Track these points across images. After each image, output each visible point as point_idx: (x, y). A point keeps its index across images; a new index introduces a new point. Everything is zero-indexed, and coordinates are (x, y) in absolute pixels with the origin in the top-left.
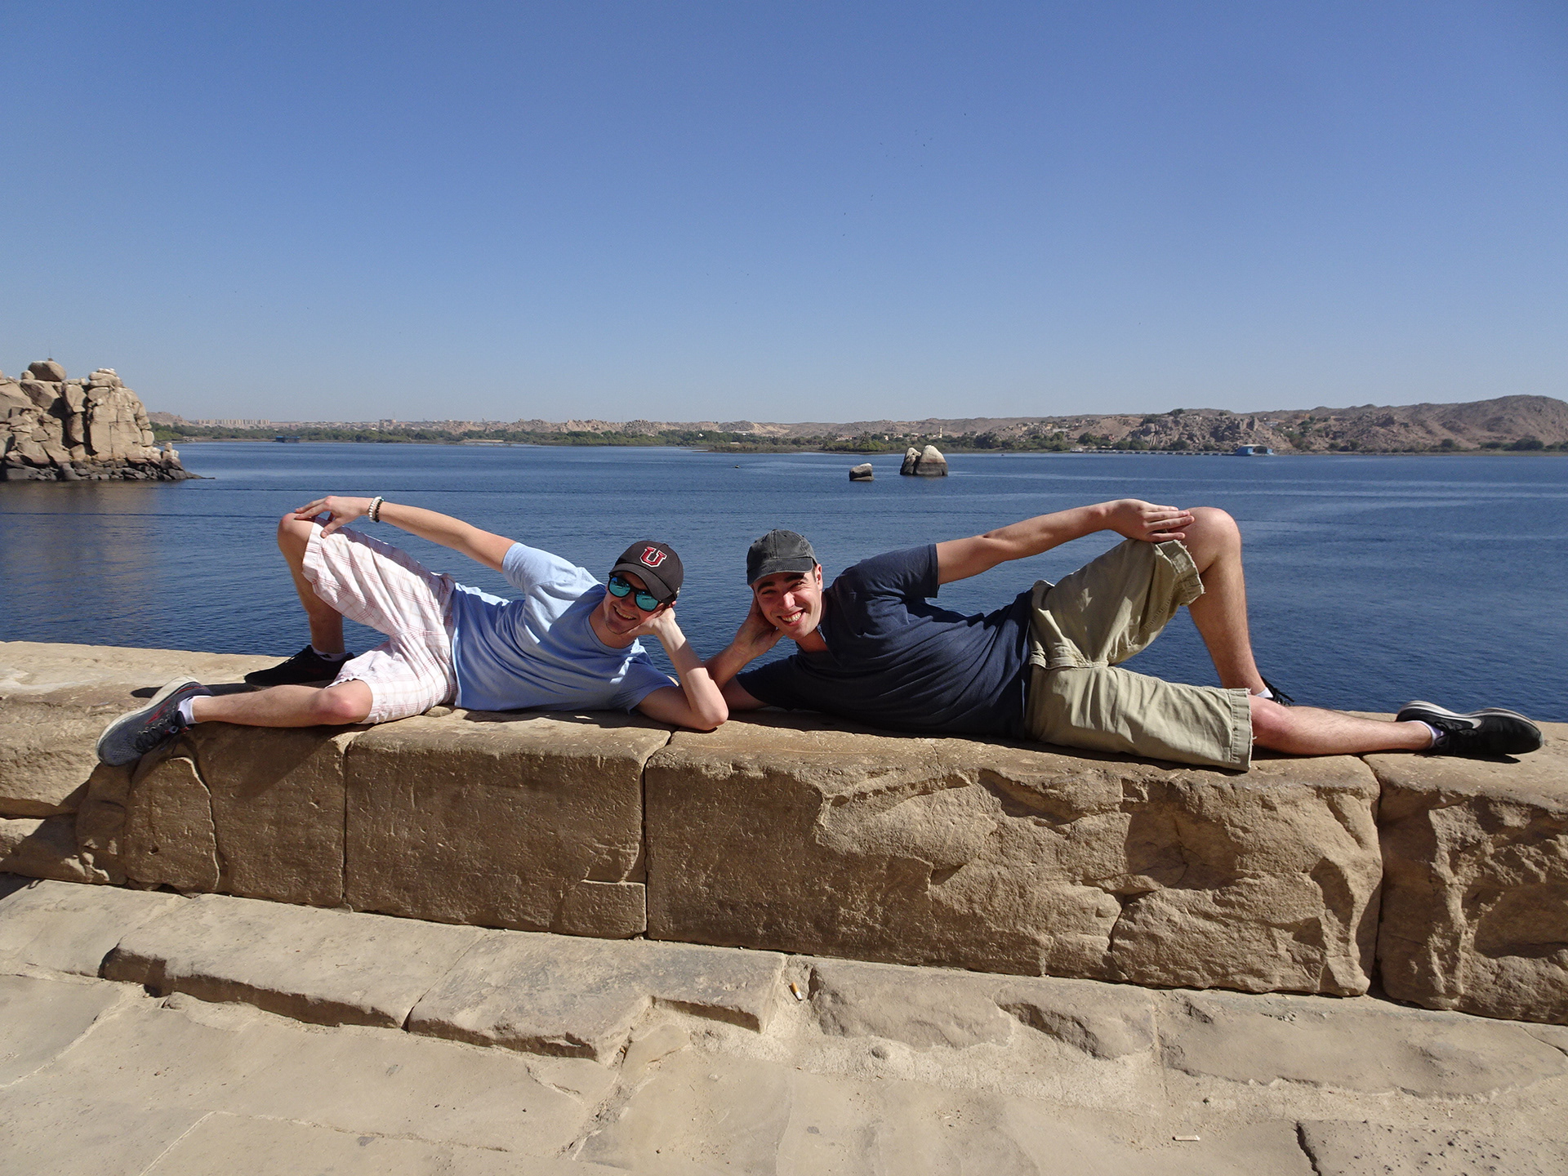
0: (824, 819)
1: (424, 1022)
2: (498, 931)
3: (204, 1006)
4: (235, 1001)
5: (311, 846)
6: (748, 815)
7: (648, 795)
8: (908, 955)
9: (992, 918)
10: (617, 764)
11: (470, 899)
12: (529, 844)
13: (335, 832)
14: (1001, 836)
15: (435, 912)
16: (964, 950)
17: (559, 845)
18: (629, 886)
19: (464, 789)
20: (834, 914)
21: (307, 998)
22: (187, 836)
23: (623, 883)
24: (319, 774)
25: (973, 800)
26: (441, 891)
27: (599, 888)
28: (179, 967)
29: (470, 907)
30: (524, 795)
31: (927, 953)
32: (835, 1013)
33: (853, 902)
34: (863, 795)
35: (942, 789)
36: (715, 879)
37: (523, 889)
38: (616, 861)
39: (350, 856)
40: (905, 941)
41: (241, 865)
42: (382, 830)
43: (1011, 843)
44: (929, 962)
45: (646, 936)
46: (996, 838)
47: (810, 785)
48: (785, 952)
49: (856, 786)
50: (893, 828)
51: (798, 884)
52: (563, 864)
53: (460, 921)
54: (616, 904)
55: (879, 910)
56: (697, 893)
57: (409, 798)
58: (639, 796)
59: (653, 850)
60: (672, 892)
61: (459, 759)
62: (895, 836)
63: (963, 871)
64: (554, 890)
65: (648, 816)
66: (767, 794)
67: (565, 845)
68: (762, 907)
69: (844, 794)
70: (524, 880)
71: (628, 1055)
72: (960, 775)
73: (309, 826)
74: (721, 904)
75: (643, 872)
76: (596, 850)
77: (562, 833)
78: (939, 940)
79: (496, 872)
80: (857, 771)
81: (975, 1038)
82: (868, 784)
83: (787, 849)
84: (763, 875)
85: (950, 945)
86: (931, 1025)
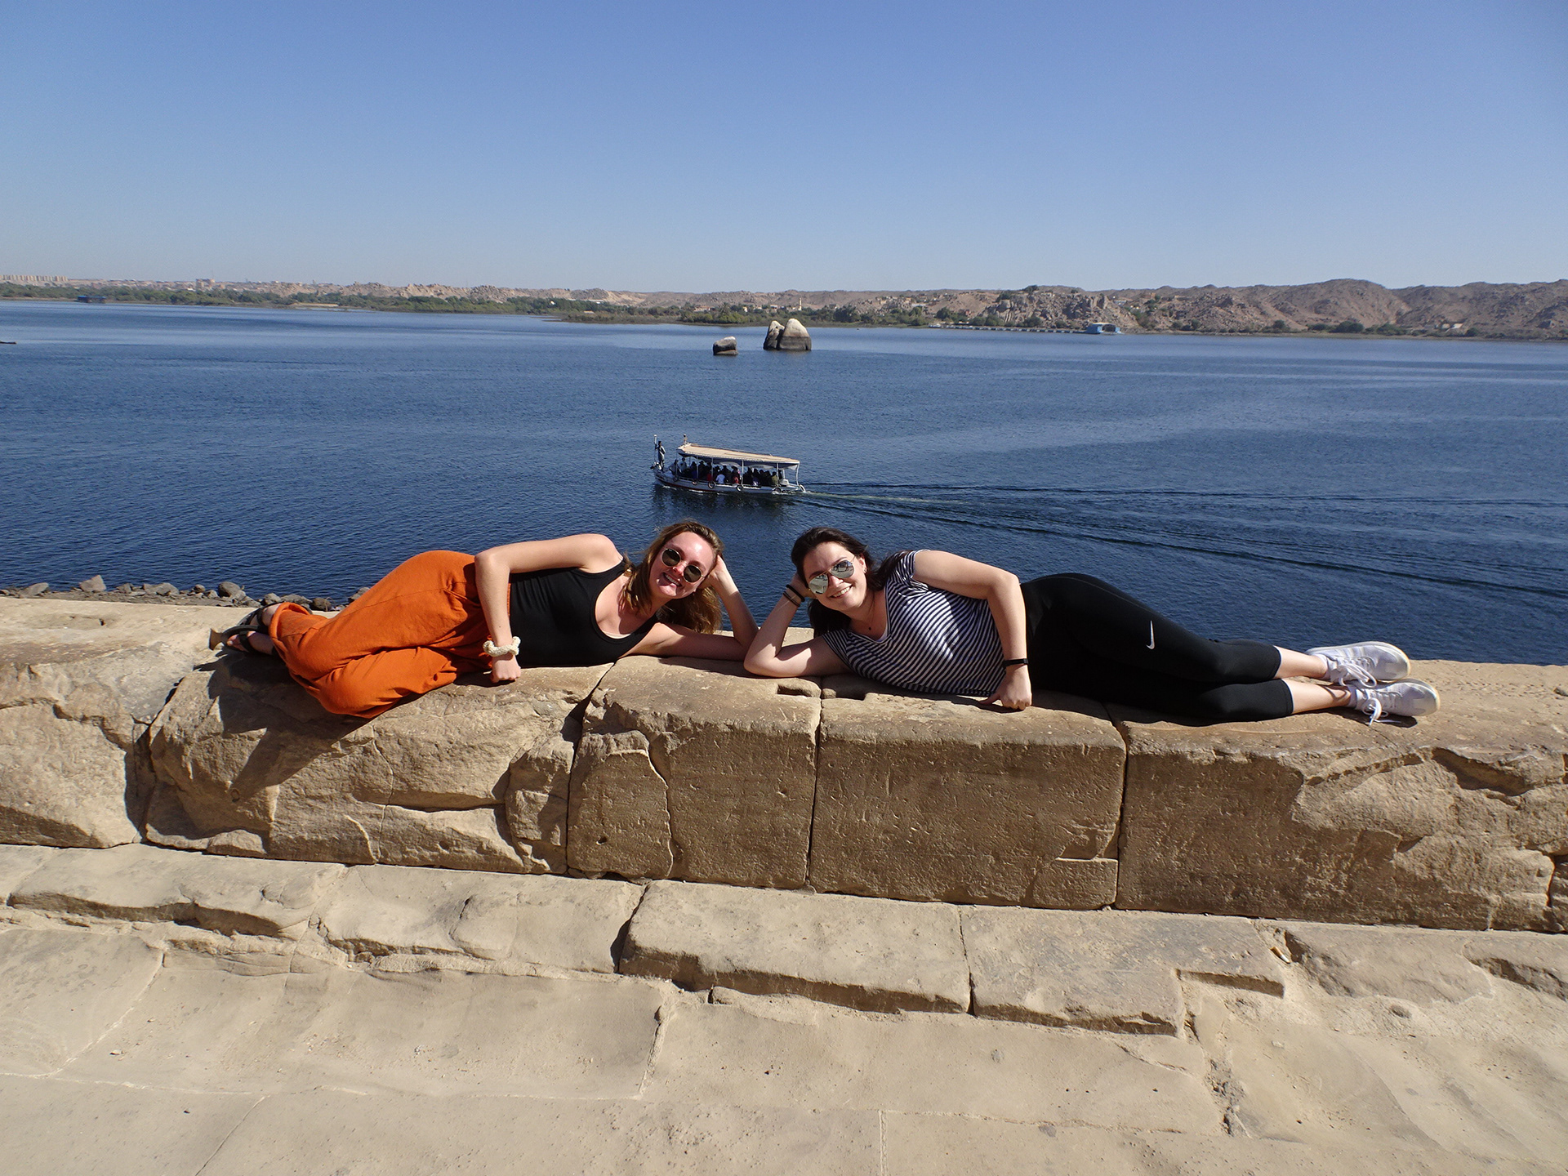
0: (1301, 799)
1: (994, 1007)
2: (968, 906)
3: (753, 1000)
4: (784, 993)
5: (775, 833)
6: (1228, 797)
7: (1131, 780)
8: (1366, 916)
9: (1450, 882)
10: (1102, 752)
11: (940, 878)
12: (1007, 827)
13: (803, 819)
14: (1457, 808)
15: (903, 890)
16: (1420, 910)
17: (1036, 828)
18: (1103, 863)
19: (942, 777)
20: (1301, 882)
21: (866, 989)
22: (640, 827)
23: (1097, 860)
24: (788, 765)
25: (1430, 776)
26: (910, 872)
27: (1074, 865)
28: (713, 961)
29: (939, 885)
30: (1004, 781)
31: (1385, 914)
32: (1333, 975)
33: (1320, 871)
34: (1337, 776)
35: (1399, 766)
36: (1189, 855)
37: (997, 868)
38: (1093, 840)
39: (817, 839)
40: (1367, 903)
41: (698, 852)
42: (852, 816)
43: (1467, 815)
44: (1385, 921)
45: (1114, 907)
46: (1453, 811)
47: (1293, 769)
48: (1248, 917)
49: (1329, 767)
50: (1364, 805)
51: (1270, 857)
52: (1038, 844)
53: (929, 898)
54: (1089, 879)
55: (1344, 877)
56: (1169, 867)
57: (884, 786)
58: (1121, 784)
59: (1130, 829)
60: (1144, 866)
61: (939, 748)
62: (1366, 813)
63: (1424, 841)
64: (1027, 869)
65: (1128, 798)
66: (1250, 777)
67: (1043, 828)
68: (1231, 877)
69: (1320, 775)
70: (997, 859)
71: (1198, 1028)
72: (1418, 754)
73: (774, 814)
74: (1192, 876)
75: (1117, 850)
76: (1074, 831)
77: (1041, 816)
78: (1398, 902)
79: (970, 852)
80: (1330, 754)
81: (1465, 994)
82: (1341, 765)
83: (1263, 827)
84: (1236, 850)
85: (1406, 906)
86: (1424, 982)
